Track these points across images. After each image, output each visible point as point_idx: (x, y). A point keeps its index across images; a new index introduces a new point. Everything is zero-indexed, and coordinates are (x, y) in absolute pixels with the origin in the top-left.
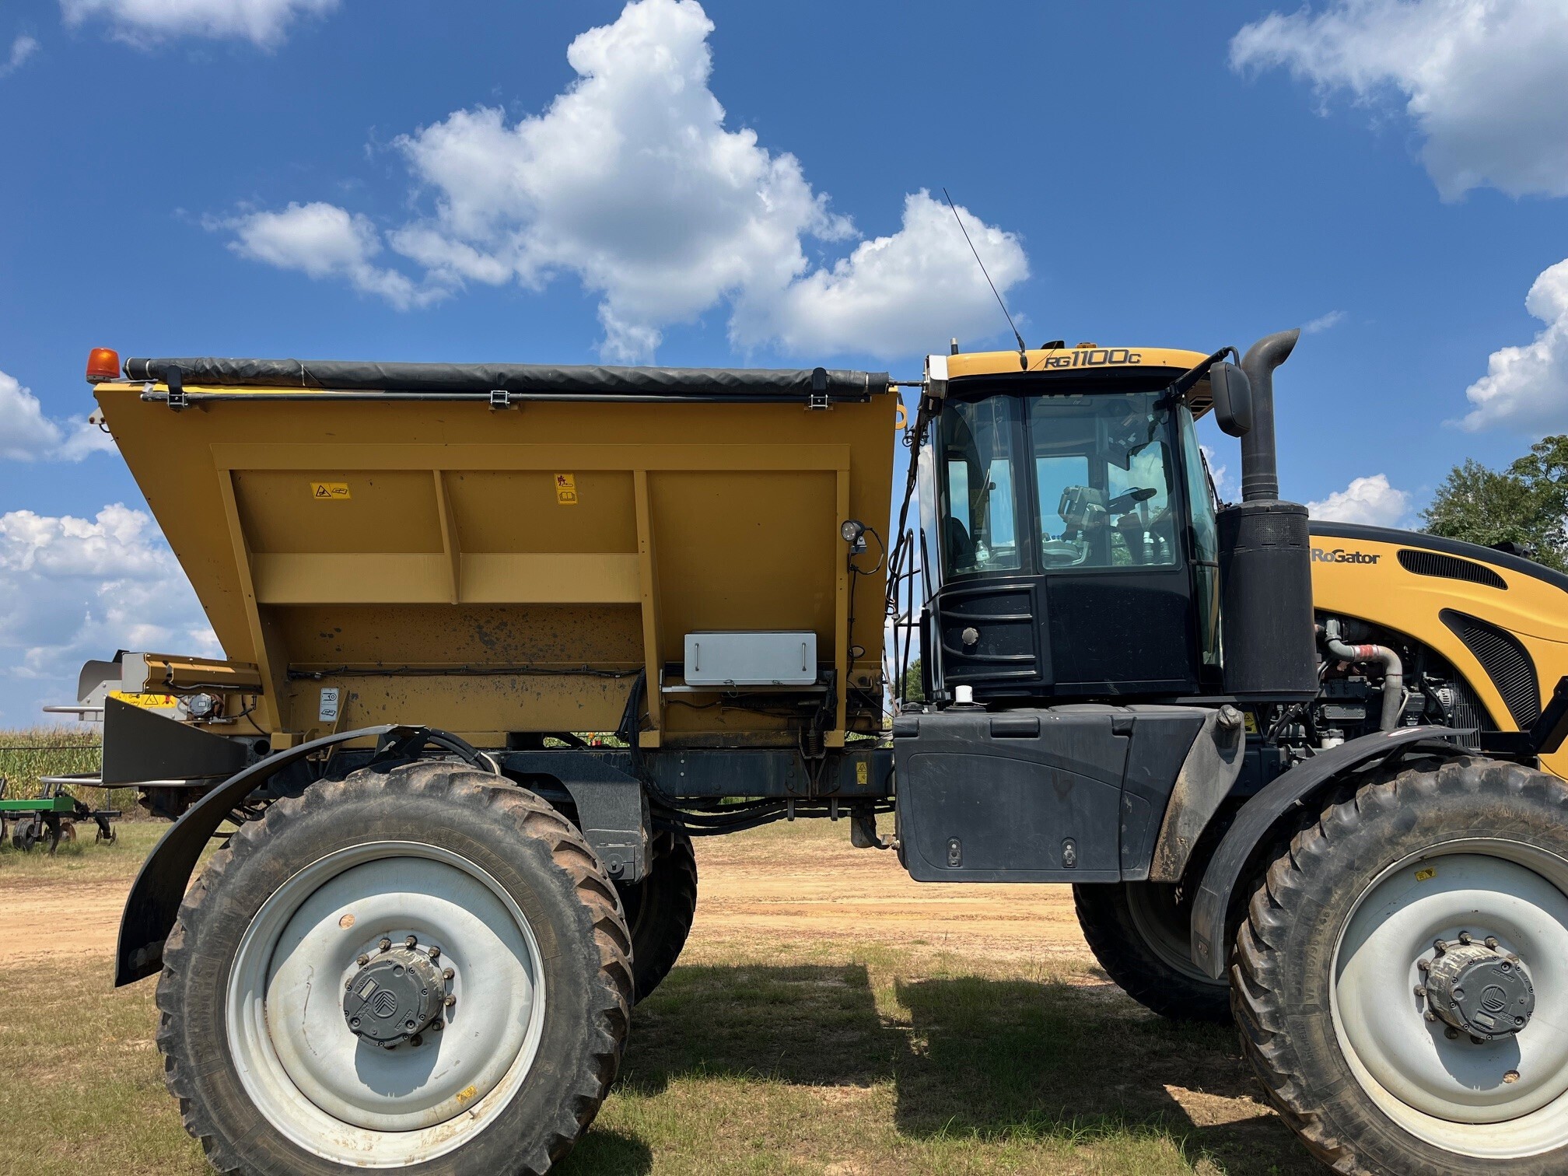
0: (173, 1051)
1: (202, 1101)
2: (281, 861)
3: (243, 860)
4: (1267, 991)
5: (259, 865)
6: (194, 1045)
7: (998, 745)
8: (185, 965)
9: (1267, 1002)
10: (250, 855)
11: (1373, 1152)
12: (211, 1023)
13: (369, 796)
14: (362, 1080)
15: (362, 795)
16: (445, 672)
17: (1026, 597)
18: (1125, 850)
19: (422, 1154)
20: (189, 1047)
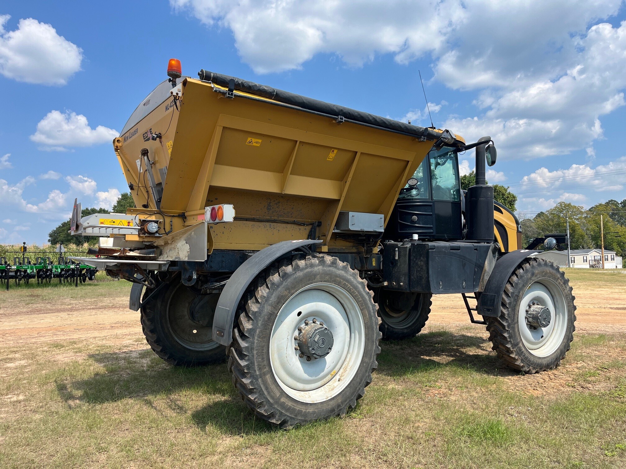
0: (249, 370)
1: (261, 388)
2: (288, 291)
3: (274, 291)
4: (507, 319)
5: (281, 293)
6: (258, 365)
7: (452, 253)
8: (254, 334)
9: (506, 322)
10: (276, 289)
11: (524, 358)
12: (265, 356)
13: (314, 266)
14: (305, 372)
15: (312, 265)
16: (247, 220)
17: (430, 207)
18: (475, 283)
19: (330, 395)
20: (256, 367)
